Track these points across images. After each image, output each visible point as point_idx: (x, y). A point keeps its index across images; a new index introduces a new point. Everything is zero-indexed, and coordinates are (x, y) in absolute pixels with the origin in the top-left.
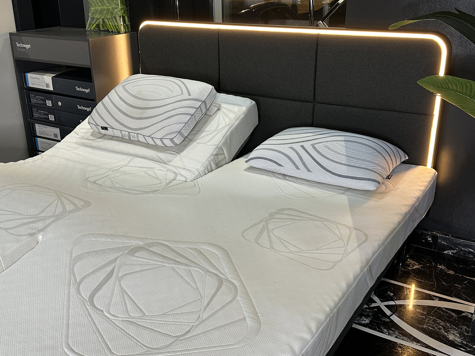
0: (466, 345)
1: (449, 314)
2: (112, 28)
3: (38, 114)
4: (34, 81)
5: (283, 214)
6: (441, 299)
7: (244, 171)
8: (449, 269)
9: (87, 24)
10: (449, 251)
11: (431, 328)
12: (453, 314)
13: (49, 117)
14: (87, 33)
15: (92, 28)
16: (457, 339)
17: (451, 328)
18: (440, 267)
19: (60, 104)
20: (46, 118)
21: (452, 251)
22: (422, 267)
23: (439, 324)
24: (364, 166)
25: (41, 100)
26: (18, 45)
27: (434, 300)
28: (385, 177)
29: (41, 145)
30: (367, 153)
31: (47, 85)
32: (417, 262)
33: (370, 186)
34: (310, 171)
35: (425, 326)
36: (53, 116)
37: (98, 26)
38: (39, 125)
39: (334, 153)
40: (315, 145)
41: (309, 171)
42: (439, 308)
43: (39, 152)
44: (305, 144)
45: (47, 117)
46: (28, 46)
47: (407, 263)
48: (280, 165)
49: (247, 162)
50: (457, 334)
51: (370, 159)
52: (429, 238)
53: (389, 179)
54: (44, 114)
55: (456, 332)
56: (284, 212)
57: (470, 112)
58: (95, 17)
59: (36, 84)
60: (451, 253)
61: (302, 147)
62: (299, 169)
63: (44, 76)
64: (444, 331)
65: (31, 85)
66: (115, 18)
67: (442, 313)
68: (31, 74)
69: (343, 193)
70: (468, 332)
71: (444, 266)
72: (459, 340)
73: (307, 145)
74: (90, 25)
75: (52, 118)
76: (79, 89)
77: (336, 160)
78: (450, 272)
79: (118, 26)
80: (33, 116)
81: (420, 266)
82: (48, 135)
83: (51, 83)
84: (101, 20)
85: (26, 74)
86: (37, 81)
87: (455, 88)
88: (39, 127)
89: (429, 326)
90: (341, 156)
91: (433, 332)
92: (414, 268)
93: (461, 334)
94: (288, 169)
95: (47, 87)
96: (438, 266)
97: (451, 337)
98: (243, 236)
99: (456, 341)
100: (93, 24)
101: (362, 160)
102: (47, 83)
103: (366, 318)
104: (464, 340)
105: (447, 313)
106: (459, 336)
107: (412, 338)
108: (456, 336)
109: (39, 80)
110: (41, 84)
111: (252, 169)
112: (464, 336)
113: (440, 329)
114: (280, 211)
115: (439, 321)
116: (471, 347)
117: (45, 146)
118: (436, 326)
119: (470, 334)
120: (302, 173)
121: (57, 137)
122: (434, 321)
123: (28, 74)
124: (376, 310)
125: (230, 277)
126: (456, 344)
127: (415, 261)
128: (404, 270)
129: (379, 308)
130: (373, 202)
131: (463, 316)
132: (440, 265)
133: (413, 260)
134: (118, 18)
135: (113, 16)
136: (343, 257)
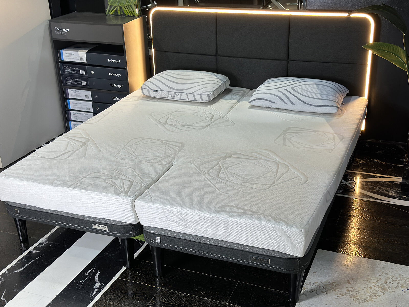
0: (400, 197)
1: (387, 183)
2: (128, 14)
3: (71, 81)
4: (68, 56)
5: (291, 130)
6: (380, 177)
7: (248, 109)
8: (382, 161)
9: (107, 10)
10: (380, 151)
11: (378, 191)
12: (389, 183)
13: (81, 83)
14: (107, 17)
15: (111, 13)
16: (394, 195)
17: (389, 190)
18: (376, 161)
19: (93, 72)
20: (78, 84)
21: (382, 151)
22: (365, 162)
23: (382, 189)
24: (328, 99)
25: (75, 70)
26: (57, 29)
27: (376, 178)
28: (341, 104)
29: (73, 105)
30: (328, 90)
31: (81, 59)
32: (361, 159)
33: (334, 110)
34: (295, 105)
35: (374, 191)
36: (86, 82)
37: (116, 12)
38: (72, 89)
39: (307, 92)
40: (294, 88)
41: (293, 104)
42: (380, 181)
43: (71, 110)
44: (288, 88)
45: (80, 83)
46: (66, 30)
47: (355, 161)
48: (273, 103)
49: (250, 103)
50: (393, 192)
51: (330, 94)
52: (367, 144)
53: (343, 105)
54: (77, 81)
55: (393, 191)
56: (291, 129)
57: (392, 62)
58: (113, 5)
59: (71, 59)
60: (381, 153)
61: (286, 89)
62: (287, 104)
63: (78, 52)
64: (385, 192)
65: (65, 59)
66: (131, 6)
67: (383, 183)
68: (65, 51)
69: (319, 116)
70: (399, 191)
71: (378, 160)
72: (395, 195)
73: (289, 88)
74: (109, 12)
75: (84, 84)
76: (110, 61)
77: (310, 96)
78: (383, 163)
79: (134, 12)
80: (66, 83)
81: (364, 161)
82: (80, 97)
83: (85, 57)
84: (118, 8)
85: (61, 51)
86: (72, 56)
87: (384, 49)
88: (72, 91)
89: (377, 190)
90: (312, 93)
91: (380, 192)
92: (361, 163)
93: (395, 192)
94: (280, 104)
95: (81, 60)
96: (375, 161)
97: (390, 194)
98: (275, 143)
99: (393, 195)
100: (112, 11)
101: (326, 95)
102: (81, 57)
103: (340, 190)
104: (398, 194)
105: (386, 183)
106: (394, 193)
107: (369, 197)
108: (393, 193)
109: (73, 55)
110: (75, 58)
111: (253, 107)
112: (398, 192)
113: (383, 191)
114: (289, 129)
115: (382, 187)
116: (402, 197)
117: (77, 106)
118: (381, 190)
119: (400, 192)
120: (289, 106)
121: (88, 98)
122: (379, 187)
123: (63, 51)
124: (344, 186)
125: (281, 161)
126: (394, 197)
127: (360, 159)
128: (354, 164)
129: (345, 184)
130: (335, 120)
131: (395, 184)
132: (376, 160)
133: (359, 158)
134: (133, 6)
135: (130, 4)
136: (335, 147)
